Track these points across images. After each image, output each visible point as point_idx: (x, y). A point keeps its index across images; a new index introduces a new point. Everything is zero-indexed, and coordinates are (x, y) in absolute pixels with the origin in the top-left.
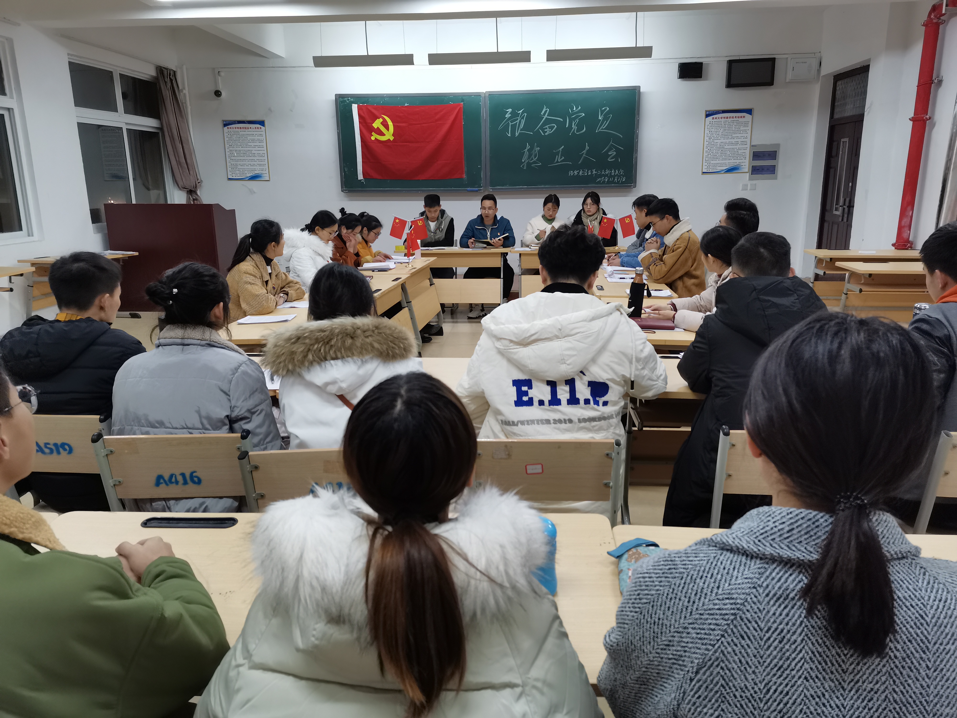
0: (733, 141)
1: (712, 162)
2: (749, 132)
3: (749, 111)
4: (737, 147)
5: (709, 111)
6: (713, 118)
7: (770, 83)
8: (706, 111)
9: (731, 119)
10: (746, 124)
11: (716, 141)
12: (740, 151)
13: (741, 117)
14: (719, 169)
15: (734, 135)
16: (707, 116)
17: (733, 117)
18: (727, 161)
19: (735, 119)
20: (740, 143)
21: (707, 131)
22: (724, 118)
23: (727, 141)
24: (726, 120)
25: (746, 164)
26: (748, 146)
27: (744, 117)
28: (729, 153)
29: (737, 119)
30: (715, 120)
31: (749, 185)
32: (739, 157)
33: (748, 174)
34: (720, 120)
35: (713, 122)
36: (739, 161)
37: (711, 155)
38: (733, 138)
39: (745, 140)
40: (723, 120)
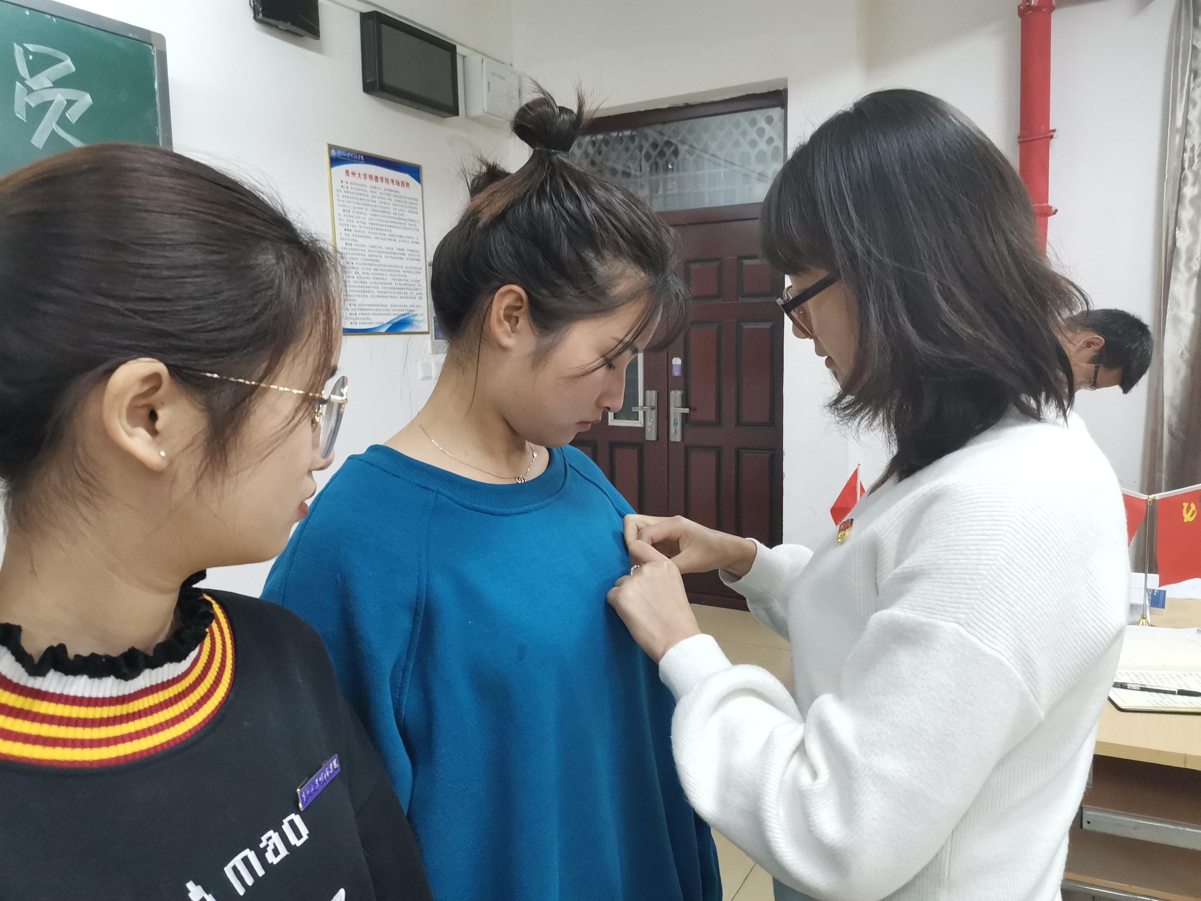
0: (395, 245)
1: (360, 300)
2: (420, 226)
3: (414, 171)
4: (405, 263)
5: (337, 148)
6: (347, 172)
7: (452, 107)
8: (331, 147)
11: (361, 241)
12: (410, 276)
14: (374, 321)
15: (394, 231)
16: (335, 161)
17: (387, 181)
18: (388, 301)
19: (391, 186)
20: (407, 253)
21: (338, 210)
22: (371, 177)
23: (385, 244)
24: (374, 183)
25: (423, 310)
27: (408, 185)
28: (389, 279)
30: (351, 179)
31: (433, 366)
32: (409, 292)
33: (428, 336)
34: (361, 181)
35: (349, 185)
36: (408, 302)
37: (356, 279)
38: (393, 238)
39: (415, 247)
40: (369, 183)
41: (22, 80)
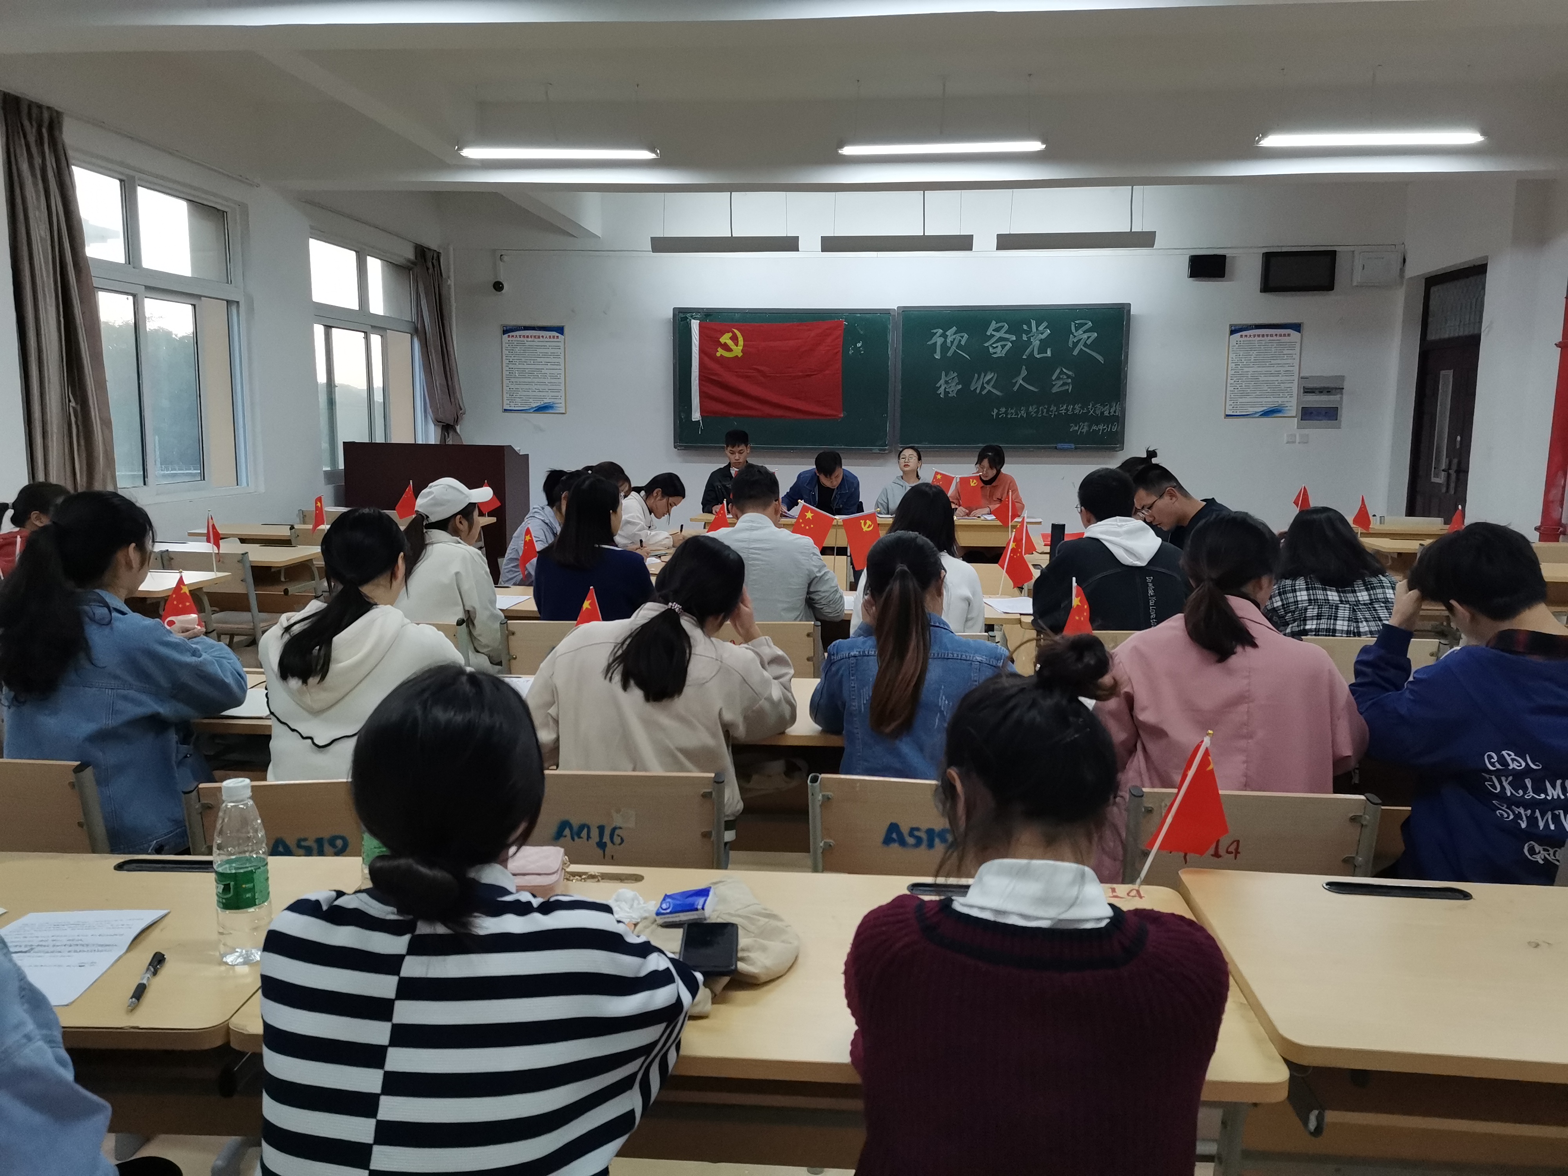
0: (1272, 369)
1: (1240, 400)
2: (1297, 357)
3: (1297, 327)
4: (1279, 378)
5: (1235, 325)
6: (1241, 336)
7: (1328, 286)
8: (1231, 326)
9: (1269, 338)
10: (1292, 346)
11: (1246, 369)
12: (1283, 386)
13: (1285, 335)
14: (1251, 410)
15: (1273, 362)
16: (1232, 332)
17: (1272, 336)
18: (1263, 400)
19: (1275, 338)
20: (1282, 373)
21: (1232, 355)
22: (1259, 336)
23: (1264, 370)
24: (1261, 338)
25: (1292, 405)
26: (1296, 378)
27: (1289, 335)
28: (1266, 388)
29: (1278, 338)
30: (1244, 339)
31: (1298, 436)
32: (1281, 394)
33: (1296, 419)
34: (1252, 338)
35: (1242, 342)
36: (1283, 399)
37: (1239, 389)
38: (1272, 365)
39: (1291, 368)
40: (1257, 338)
41: (1073, 334)
